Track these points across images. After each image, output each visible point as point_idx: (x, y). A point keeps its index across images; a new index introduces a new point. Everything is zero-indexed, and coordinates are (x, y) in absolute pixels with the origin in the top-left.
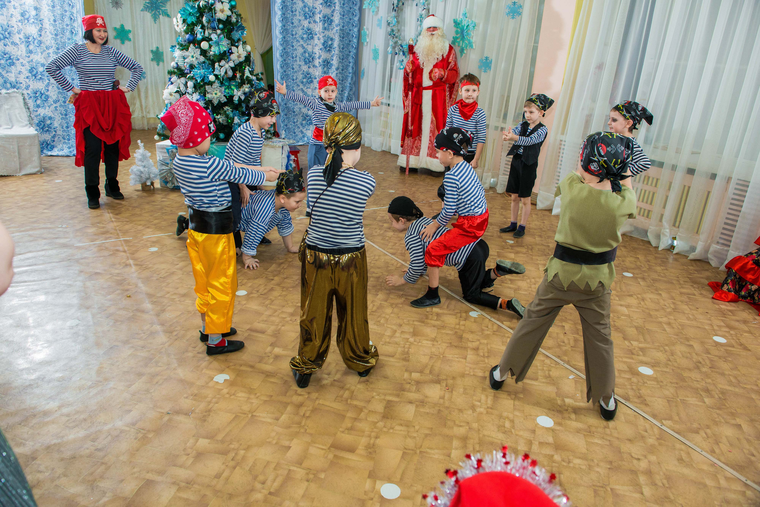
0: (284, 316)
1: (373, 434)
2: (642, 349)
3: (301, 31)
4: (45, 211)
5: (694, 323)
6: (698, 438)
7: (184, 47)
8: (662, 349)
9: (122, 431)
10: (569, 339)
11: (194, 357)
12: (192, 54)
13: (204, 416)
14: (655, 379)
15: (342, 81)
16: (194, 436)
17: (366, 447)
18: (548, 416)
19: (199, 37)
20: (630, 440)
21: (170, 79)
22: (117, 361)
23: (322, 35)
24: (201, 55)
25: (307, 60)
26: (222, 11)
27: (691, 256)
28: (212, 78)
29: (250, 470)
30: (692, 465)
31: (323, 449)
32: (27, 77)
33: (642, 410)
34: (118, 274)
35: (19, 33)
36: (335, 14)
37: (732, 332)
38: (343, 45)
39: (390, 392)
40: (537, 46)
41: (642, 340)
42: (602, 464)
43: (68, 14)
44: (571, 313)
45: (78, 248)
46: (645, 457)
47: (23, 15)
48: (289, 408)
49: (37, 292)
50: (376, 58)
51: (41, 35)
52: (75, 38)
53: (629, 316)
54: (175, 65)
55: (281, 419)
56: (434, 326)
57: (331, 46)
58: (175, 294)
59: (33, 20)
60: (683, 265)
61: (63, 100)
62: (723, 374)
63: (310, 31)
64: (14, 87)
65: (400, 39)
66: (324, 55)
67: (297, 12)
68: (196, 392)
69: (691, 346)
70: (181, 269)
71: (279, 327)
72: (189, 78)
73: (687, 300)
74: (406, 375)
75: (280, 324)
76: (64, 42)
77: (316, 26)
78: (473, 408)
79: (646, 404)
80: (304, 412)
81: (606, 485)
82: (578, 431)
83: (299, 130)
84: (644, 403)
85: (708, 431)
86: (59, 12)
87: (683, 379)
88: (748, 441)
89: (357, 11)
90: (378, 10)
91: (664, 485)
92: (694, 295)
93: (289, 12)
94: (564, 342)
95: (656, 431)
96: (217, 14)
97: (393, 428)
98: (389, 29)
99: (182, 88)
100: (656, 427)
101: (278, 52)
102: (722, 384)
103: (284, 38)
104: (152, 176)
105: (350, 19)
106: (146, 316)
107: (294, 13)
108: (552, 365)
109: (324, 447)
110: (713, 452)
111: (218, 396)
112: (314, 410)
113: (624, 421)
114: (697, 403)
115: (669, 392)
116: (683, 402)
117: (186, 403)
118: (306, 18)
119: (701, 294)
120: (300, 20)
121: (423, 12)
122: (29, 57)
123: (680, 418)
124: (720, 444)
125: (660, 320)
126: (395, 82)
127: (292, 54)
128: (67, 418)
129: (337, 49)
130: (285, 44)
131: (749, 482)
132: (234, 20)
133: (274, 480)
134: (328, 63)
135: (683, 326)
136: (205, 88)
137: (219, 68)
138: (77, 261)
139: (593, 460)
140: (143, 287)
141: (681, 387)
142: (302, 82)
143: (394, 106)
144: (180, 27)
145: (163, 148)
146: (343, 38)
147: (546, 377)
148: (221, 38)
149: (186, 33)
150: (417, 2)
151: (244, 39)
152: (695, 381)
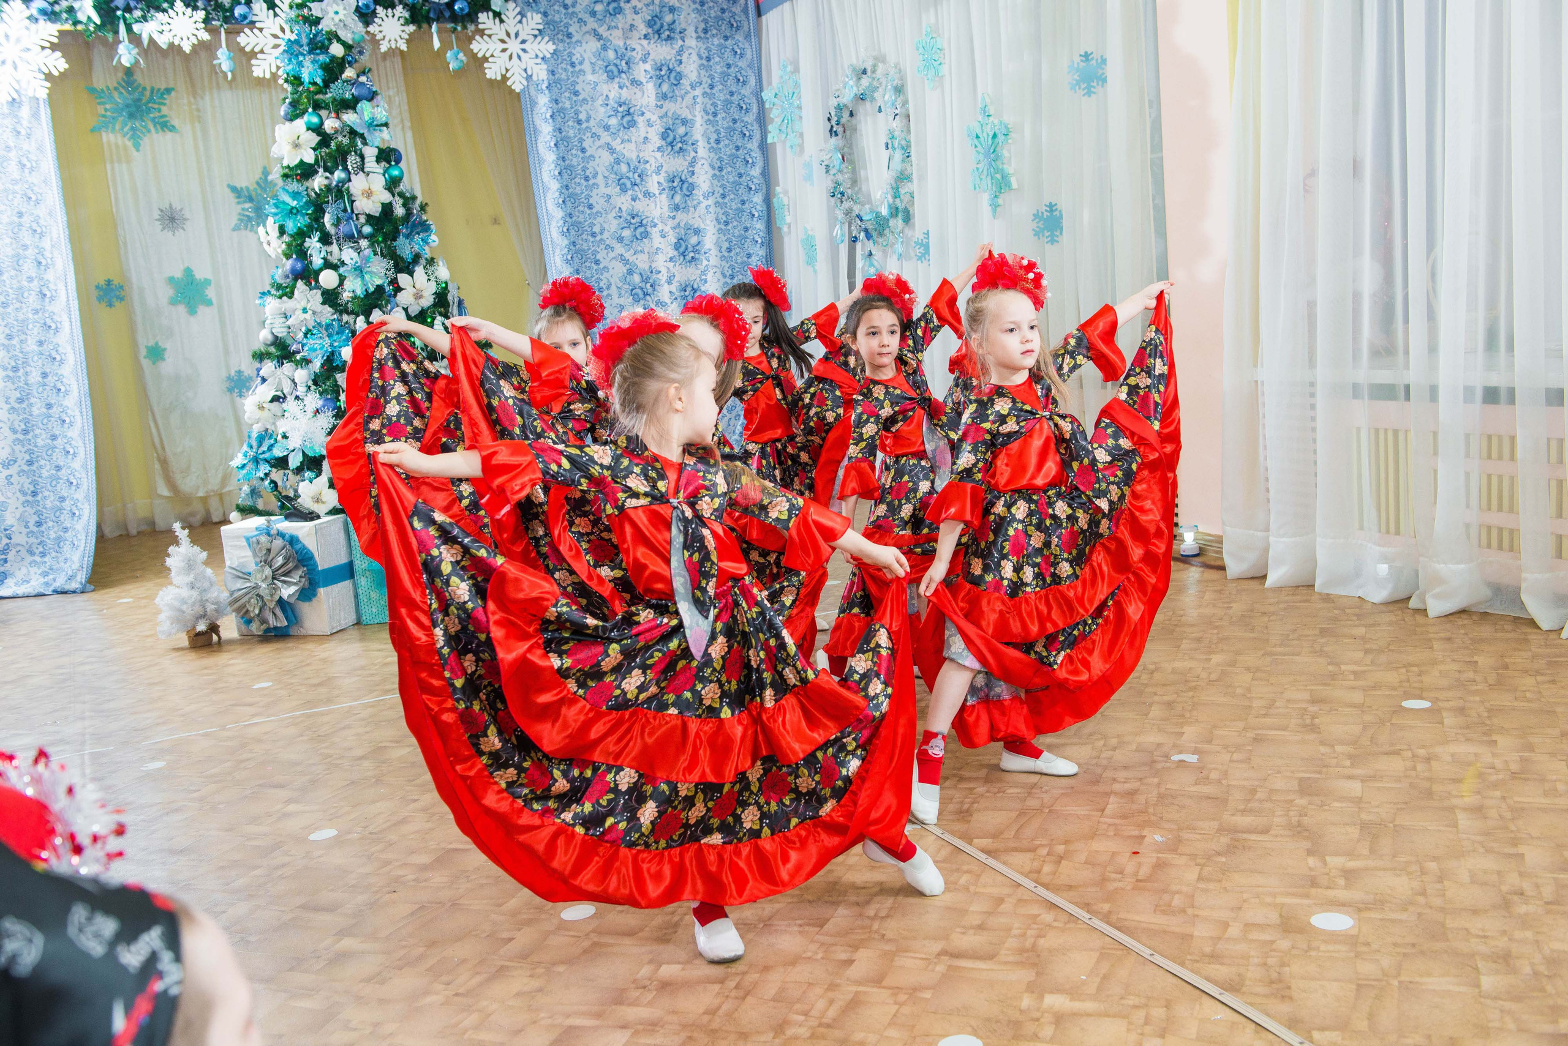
0: (403, 873)
2: (1349, 875)
3: (615, 222)
7: (285, 291)
8: (1413, 868)
12: (303, 304)
14: (1350, 940)
18: (975, 1035)
19: (317, 262)
21: (259, 370)
23: (671, 223)
24: (323, 303)
25: (638, 291)
26: (368, 194)
33: (1262, 1010)
36: (696, 170)
38: (729, 241)
39: (584, 1008)
41: (1366, 852)
44: (1183, 807)
50: (811, 260)
52: (50, 308)
53: (1358, 801)
54: (270, 338)
57: (696, 249)
61: (27, 457)
63: (637, 220)
65: (856, 203)
66: (683, 274)
67: (600, 177)
70: (200, 800)
72: (299, 361)
74: (645, 971)
76: (23, 321)
77: (653, 205)
79: (1285, 997)
84: (1282, 992)
87: (1440, 935)
89: (757, 154)
90: (803, 141)
93: (577, 180)
96: (357, 204)
98: (831, 185)
103: (574, 244)
104: (210, 608)
105: (740, 175)
107: (591, 182)
108: (1055, 924)
115: (1377, 965)
116: (1408, 986)
118: (624, 190)
120: (609, 197)
121: (894, 124)
125: (1454, 801)
129: (714, 252)
130: (576, 260)
132: (399, 211)
135: (1518, 812)
136: (336, 381)
144: (275, 245)
145: (237, 537)
146: (727, 223)
147: (1022, 951)
148: (366, 260)
149: (288, 256)
150: (880, 103)
151: (428, 256)
152: (1478, 936)
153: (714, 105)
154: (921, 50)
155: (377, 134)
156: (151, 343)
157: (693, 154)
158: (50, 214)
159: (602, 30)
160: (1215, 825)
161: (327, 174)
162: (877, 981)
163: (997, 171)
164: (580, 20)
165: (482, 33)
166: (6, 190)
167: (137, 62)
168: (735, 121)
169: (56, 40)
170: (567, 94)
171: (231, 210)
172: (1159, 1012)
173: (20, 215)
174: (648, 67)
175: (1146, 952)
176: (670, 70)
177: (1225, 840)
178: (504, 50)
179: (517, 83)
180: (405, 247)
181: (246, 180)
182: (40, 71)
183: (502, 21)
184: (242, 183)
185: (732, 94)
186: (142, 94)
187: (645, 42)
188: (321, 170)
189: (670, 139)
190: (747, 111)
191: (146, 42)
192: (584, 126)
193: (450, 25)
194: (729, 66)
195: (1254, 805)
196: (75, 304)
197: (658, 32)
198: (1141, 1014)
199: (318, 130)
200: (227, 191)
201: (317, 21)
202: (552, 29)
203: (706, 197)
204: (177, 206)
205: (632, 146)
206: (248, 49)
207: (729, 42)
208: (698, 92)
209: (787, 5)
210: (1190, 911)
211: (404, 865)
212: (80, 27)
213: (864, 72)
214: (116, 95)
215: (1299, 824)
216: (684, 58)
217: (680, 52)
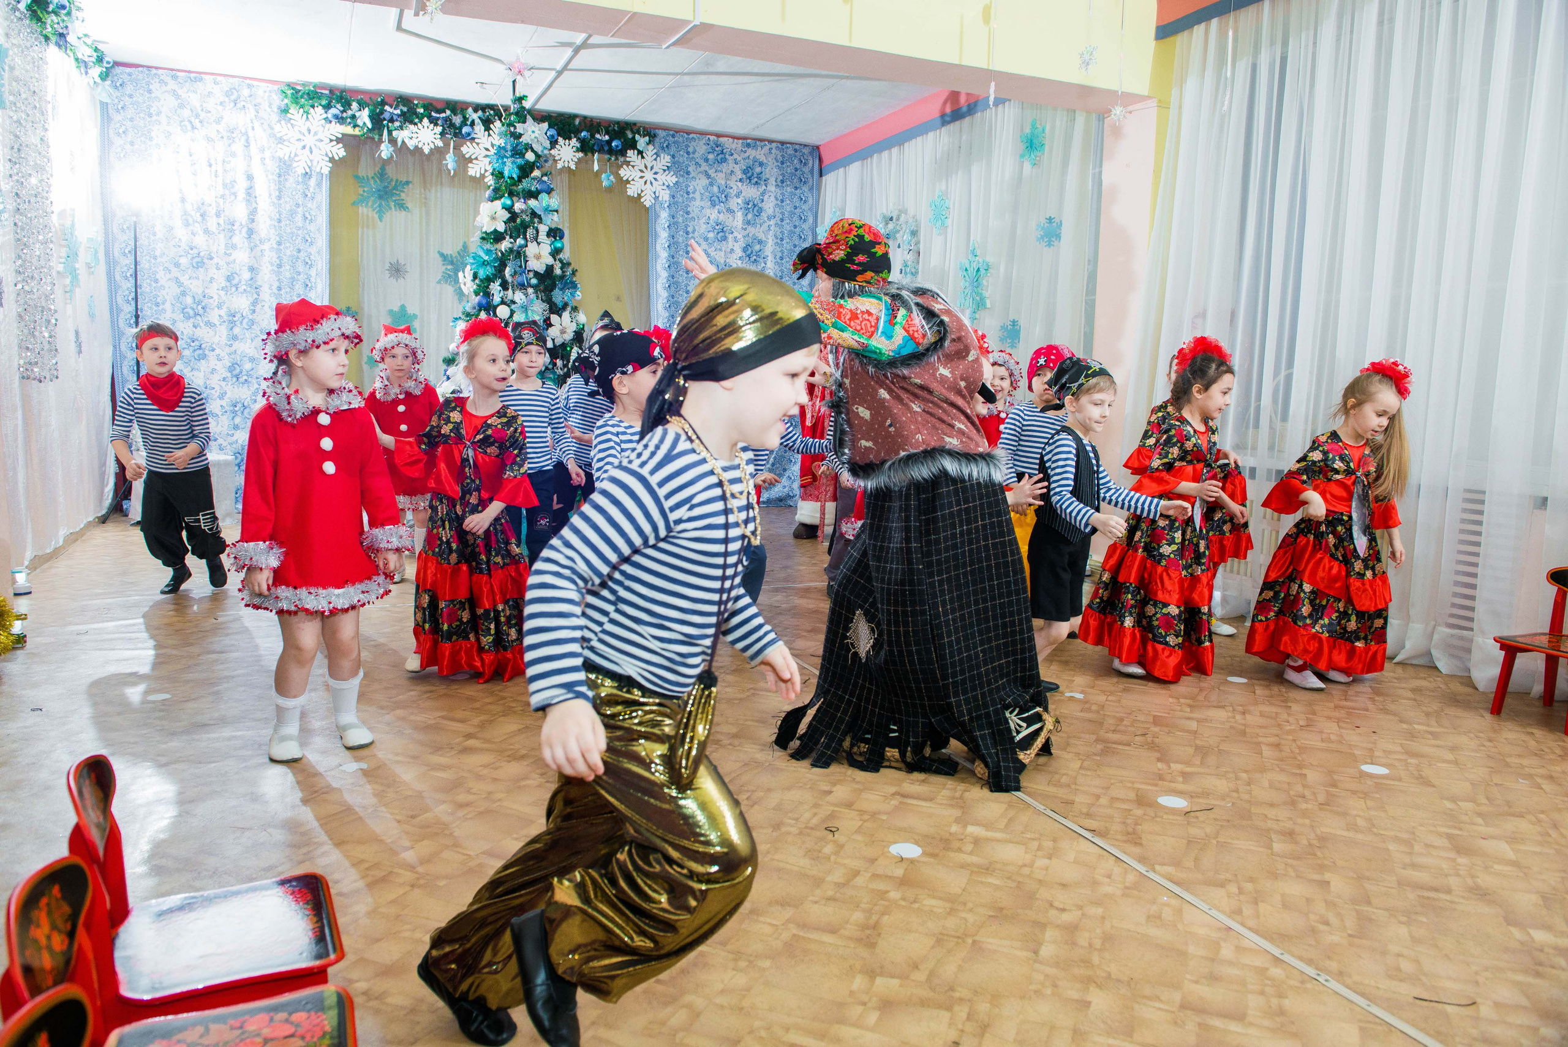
2: (1185, 775)
5: (1333, 746)
6: (1218, 894)
8: (1231, 775)
14: (1184, 814)
18: (917, 844)
19: (497, 299)
21: (446, 371)
26: (538, 257)
30: (1175, 926)
32: (224, 379)
33: (1121, 850)
35: (219, 307)
37: (1410, 761)
40: (1094, 300)
41: (1198, 763)
42: (980, 910)
43: (302, 277)
44: (1072, 724)
46: (1080, 908)
47: (229, 279)
51: (254, 311)
53: (1195, 733)
59: (244, 287)
62: (1344, 814)
69: (1305, 775)
78: (777, 826)
79: (1137, 843)
80: (466, 813)
81: (968, 936)
82: (964, 866)
84: (1135, 840)
85: (1249, 886)
86: (288, 275)
87: (1247, 817)
88: (1330, 904)
91: (1090, 945)
92: (1367, 710)
95: (1131, 878)
96: (529, 263)
100: (1136, 874)
102: (1332, 825)
110: (1236, 913)
114: (1254, 848)
115: (1203, 831)
116: (1223, 845)
122: (231, 346)
123: (1198, 865)
124: (1261, 905)
125: (1261, 739)
131: (1286, 958)
132: (558, 271)
135: (1303, 749)
139: (965, 904)
144: (468, 285)
147: (953, 798)
148: (531, 301)
149: (477, 294)
150: (899, 241)
151: (574, 304)
152: (1273, 820)
154: (933, 208)
155: (550, 216)
158: (319, 253)
159: (711, 172)
160: (1094, 737)
161: (512, 240)
162: (849, 805)
163: (977, 294)
164: (697, 164)
165: (628, 163)
166: (292, 233)
167: (392, 156)
169: (340, 136)
170: (681, 213)
171: (438, 268)
172: (1048, 844)
173: (299, 251)
174: (739, 201)
175: (1041, 808)
176: (755, 206)
177: (1100, 747)
178: (642, 177)
179: (648, 201)
180: (558, 296)
181: (451, 250)
182: (327, 155)
183: (643, 157)
184: (448, 251)
185: (795, 227)
186: (389, 183)
187: (739, 184)
188: (508, 237)
189: (749, 252)
191: (399, 143)
193: (607, 156)
194: (796, 207)
195: (1120, 728)
197: (750, 178)
198: (1036, 844)
199: (509, 209)
200: (438, 255)
201: (520, 135)
202: (675, 167)
204: (402, 262)
206: (467, 156)
207: (798, 191)
208: (772, 222)
209: (841, 170)
210: (1073, 786)
211: (515, 700)
212: (357, 132)
213: (891, 219)
214: (372, 182)
215: (1153, 742)
216: (766, 198)
217: (763, 194)
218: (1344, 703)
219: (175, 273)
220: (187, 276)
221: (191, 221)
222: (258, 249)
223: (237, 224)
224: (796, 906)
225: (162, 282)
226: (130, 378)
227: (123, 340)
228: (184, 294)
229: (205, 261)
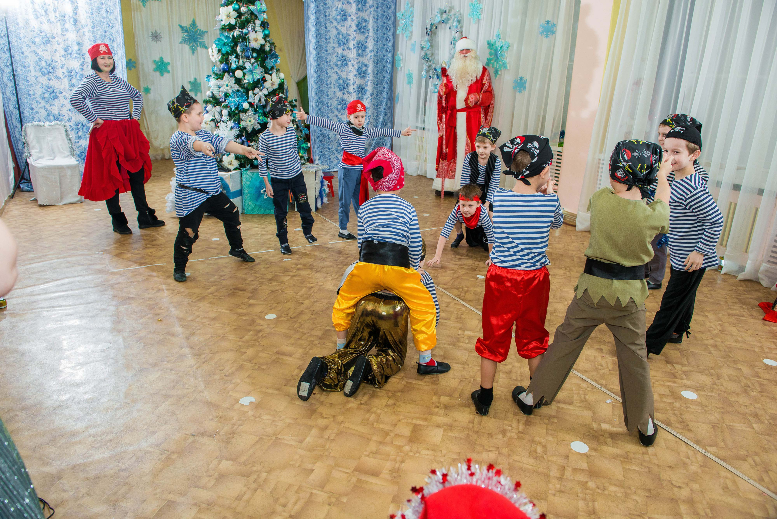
0: (313, 339)
1: (399, 458)
2: (685, 373)
3: (335, 58)
4: (83, 238)
5: (743, 346)
6: (745, 466)
7: (219, 77)
8: (707, 372)
9: (146, 452)
10: (607, 363)
11: (221, 379)
12: (227, 82)
13: (228, 438)
14: (700, 404)
15: (377, 106)
16: (217, 458)
17: (390, 471)
18: (583, 442)
19: (234, 66)
20: (670, 467)
21: (206, 108)
22: (145, 383)
23: (356, 61)
24: (235, 83)
25: (341, 86)
26: (256, 40)
27: (741, 276)
28: (246, 105)
29: (271, 493)
30: (738, 494)
31: (346, 473)
32: (70, 110)
33: (684, 436)
34: (151, 298)
35: (62, 67)
36: (369, 40)
38: (378, 71)
39: (418, 415)
40: (573, 65)
41: (686, 363)
42: (639, 492)
45: (113, 273)
46: (687, 484)
47: (66, 50)
48: (314, 431)
49: (72, 317)
50: (410, 82)
51: (83, 69)
54: (211, 94)
55: (305, 442)
56: (465, 349)
57: (365, 72)
58: (205, 318)
59: (75, 55)
60: (731, 286)
62: (774, 399)
63: (344, 58)
64: (57, 119)
65: (433, 63)
66: (359, 81)
67: (331, 39)
68: (221, 414)
70: (212, 294)
71: (307, 350)
72: (224, 106)
73: (735, 321)
74: (435, 399)
75: (309, 347)
77: (350, 53)
78: (504, 432)
79: (688, 430)
80: (328, 435)
81: (643, 514)
82: (615, 457)
83: (334, 156)
84: (686, 427)
85: (757, 458)
87: (729, 404)
89: (391, 37)
90: (412, 35)
91: (706, 514)
92: (744, 316)
93: (323, 40)
94: (602, 366)
95: (699, 458)
96: (251, 43)
97: (419, 453)
98: (423, 53)
99: (218, 117)
100: (699, 454)
101: (313, 79)
102: (773, 409)
103: (319, 65)
105: (384, 45)
106: (175, 340)
107: (328, 41)
108: (588, 389)
109: (348, 471)
110: (761, 480)
111: (243, 418)
112: (339, 434)
113: (665, 447)
114: (745, 429)
115: (715, 417)
116: (730, 427)
117: (210, 425)
118: (340, 45)
119: (751, 315)
120: (334, 48)
121: (456, 35)
123: (726, 444)
124: (770, 472)
125: (706, 342)
126: (430, 106)
127: (327, 81)
128: (94, 439)
129: (371, 75)
130: (319, 72)
132: (267, 48)
133: (295, 504)
134: (363, 89)
135: (731, 348)
136: (239, 116)
137: (253, 96)
138: (112, 286)
139: (630, 488)
140: (174, 312)
141: (727, 411)
142: (337, 109)
143: (429, 130)
144: (215, 57)
146: (377, 64)
147: (582, 401)
148: (254, 67)
149: (222, 63)
150: (450, 25)
151: (277, 67)
152: (743, 405)
153: (378, 16)
154: (472, 7)
155: (261, 15)
156: (146, 86)
157: (367, 34)
158: (117, 32)
161: (241, 30)
163: (500, 61)
166: (100, 21)
168: (384, 23)
170: (322, 4)
171: (179, 35)
173: (105, 32)
181: (186, 23)
184: (184, 25)
185: (384, 12)
188: (237, 28)
189: (359, 27)
190: (389, 19)
192: (327, 18)
196: (126, 70)
199: (238, 11)
200: (178, 27)
203: (371, 52)
204: (158, 31)
205: (345, 28)
208: (372, 9)
211: (311, 335)
213: (445, 12)
218: (731, 312)
219: (33, 47)
220: (41, 50)
221: (39, 16)
222: (81, 31)
223: (67, 17)
224: (545, 499)
225: (26, 53)
226: (14, 112)
227: (8, 89)
228: (40, 60)
229: (51, 39)
